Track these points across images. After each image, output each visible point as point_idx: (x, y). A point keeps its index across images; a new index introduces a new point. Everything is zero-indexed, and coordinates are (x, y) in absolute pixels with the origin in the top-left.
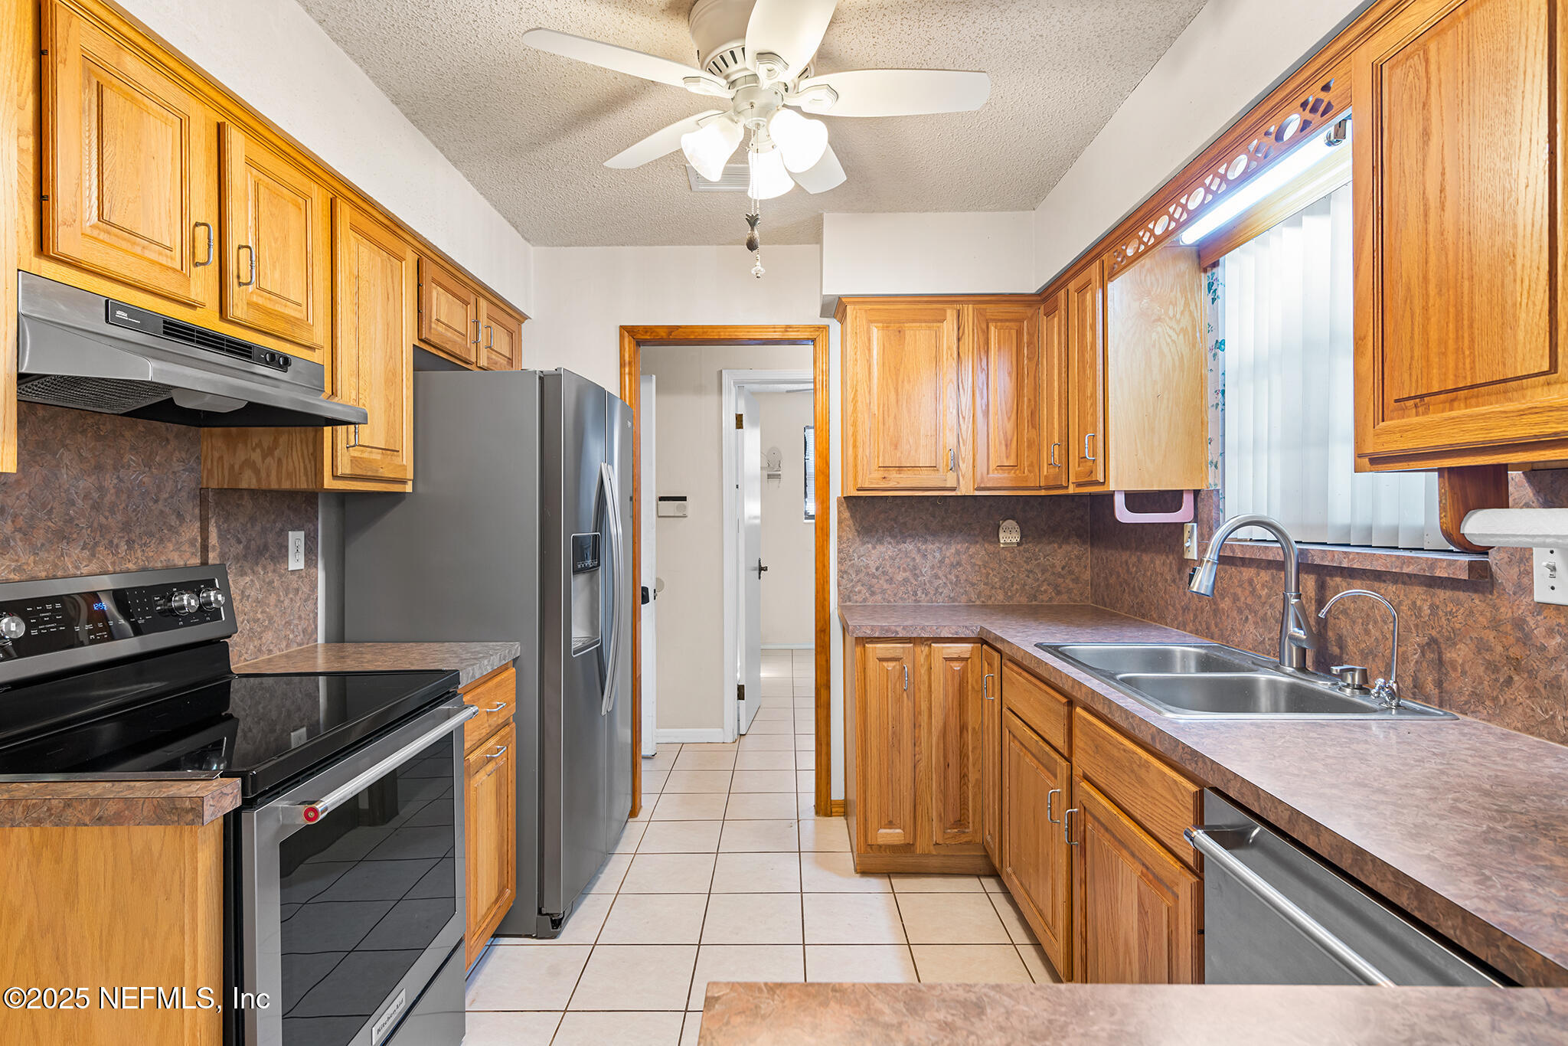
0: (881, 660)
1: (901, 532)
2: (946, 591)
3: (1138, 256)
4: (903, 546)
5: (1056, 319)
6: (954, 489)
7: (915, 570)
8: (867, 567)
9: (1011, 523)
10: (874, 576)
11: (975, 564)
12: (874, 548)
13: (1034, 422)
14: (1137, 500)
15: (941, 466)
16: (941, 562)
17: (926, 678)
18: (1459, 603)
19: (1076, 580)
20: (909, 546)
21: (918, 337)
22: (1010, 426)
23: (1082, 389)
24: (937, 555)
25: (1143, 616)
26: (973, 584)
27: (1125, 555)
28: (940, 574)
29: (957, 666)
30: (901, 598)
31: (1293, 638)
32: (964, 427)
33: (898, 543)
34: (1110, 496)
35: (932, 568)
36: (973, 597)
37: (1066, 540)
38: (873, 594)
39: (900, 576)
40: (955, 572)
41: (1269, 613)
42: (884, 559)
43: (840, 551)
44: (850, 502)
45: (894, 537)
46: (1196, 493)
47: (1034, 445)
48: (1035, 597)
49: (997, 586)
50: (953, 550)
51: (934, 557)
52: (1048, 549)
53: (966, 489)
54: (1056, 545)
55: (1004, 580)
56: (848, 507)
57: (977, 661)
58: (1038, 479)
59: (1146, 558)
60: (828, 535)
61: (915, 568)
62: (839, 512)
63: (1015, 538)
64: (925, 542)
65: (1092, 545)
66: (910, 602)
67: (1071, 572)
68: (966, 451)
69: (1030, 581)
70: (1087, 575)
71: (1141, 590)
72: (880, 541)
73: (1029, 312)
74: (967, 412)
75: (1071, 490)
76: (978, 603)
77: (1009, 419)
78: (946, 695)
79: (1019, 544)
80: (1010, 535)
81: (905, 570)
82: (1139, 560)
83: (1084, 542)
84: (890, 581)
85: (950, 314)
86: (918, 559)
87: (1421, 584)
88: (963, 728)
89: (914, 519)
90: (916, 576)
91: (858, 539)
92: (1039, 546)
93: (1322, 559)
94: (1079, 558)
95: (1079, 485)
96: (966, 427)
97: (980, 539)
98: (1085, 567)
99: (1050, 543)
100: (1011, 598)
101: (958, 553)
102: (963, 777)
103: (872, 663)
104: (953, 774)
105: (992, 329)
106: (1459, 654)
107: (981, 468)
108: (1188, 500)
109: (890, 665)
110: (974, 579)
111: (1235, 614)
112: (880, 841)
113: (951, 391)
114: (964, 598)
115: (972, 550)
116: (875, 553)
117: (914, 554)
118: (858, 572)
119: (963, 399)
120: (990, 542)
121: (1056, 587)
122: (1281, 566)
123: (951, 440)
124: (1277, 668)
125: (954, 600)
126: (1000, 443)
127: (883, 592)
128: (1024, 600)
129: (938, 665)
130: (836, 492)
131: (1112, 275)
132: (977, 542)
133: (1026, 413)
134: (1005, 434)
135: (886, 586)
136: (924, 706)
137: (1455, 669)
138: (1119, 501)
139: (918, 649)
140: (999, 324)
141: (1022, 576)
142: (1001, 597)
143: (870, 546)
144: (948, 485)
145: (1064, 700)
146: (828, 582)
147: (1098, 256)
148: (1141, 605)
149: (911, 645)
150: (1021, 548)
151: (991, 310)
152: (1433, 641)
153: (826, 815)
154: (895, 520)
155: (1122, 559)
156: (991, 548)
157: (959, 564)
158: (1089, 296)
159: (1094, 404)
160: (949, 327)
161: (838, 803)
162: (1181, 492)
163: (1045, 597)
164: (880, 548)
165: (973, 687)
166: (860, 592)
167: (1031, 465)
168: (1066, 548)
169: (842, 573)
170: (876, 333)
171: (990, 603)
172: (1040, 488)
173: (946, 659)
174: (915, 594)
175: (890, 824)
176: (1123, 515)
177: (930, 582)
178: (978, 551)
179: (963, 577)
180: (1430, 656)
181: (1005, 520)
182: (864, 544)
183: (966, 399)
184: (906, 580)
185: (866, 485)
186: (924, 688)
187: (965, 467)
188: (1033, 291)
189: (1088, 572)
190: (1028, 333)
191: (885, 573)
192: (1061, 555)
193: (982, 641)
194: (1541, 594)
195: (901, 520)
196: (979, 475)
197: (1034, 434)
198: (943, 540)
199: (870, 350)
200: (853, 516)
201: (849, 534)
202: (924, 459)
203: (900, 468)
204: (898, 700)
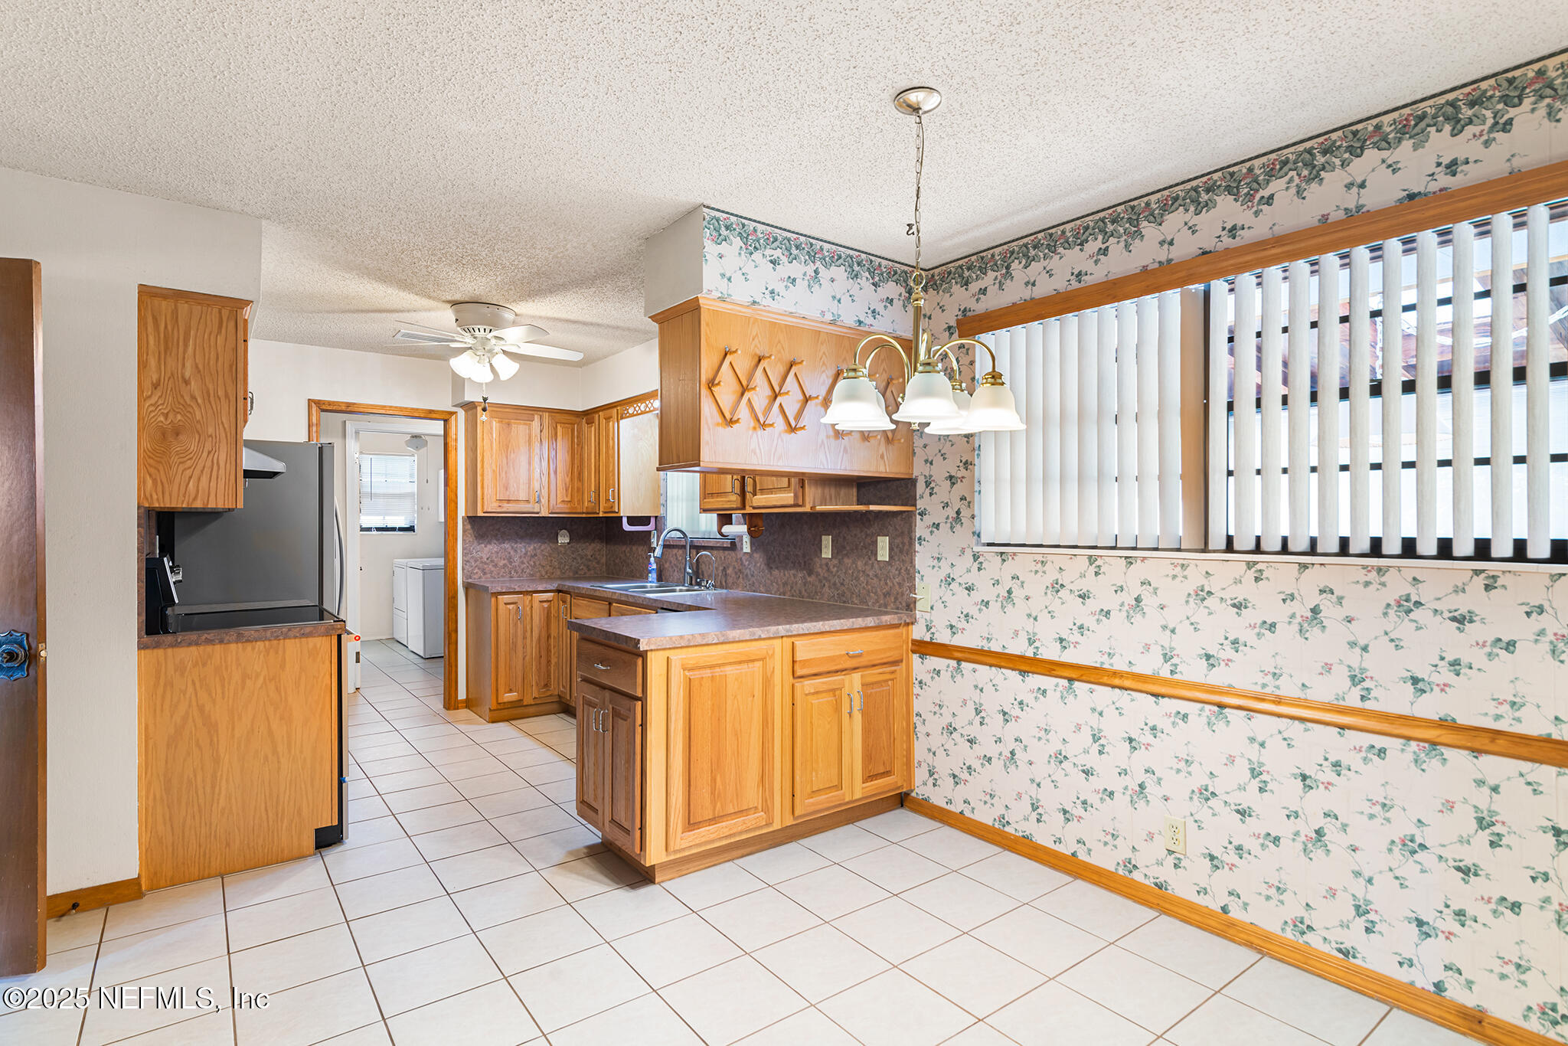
0: (506, 604)
1: (502, 537)
2: (528, 571)
3: (633, 415)
4: (503, 545)
5: (593, 429)
6: (538, 513)
7: (510, 559)
8: (482, 558)
9: (564, 531)
10: (485, 563)
11: (544, 555)
12: (486, 546)
13: (580, 478)
14: (632, 520)
15: (532, 500)
16: (526, 554)
17: (529, 612)
19: (598, 563)
20: (507, 545)
21: (520, 430)
22: (568, 480)
23: (607, 467)
24: (523, 550)
26: (543, 566)
27: (624, 548)
28: (525, 561)
29: (546, 605)
31: (688, 573)
32: (543, 479)
33: (500, 543)
34: (621, 518)
35: (520, 557)
36: (543, 573)
37: (593, 541)
38: (485, 574)
39: (502, 563)
40: (533, 559)
42: (492, 553)
43: (464, 549)
44: (472, 520)
45: (497, 540)
46: (656, 517)
47: (581, 491)
48: (577, 573)
49: (557, 566)
50: (532, 547)
51: (521, 551)
52: (584, 545)
53: (544, 513)
54: (587, 544)
55: (560, 563)
56: (470, 522)
57: (556, 601)
58: (584, 507)
59: (634, 548)
60: (456, 539)
61: (510, 557)
62: (464, 525)
63: (567, 540)
64: (516, 542)
65: (606, 543)
66: (507, 578)
67: (596, 558)
68: (545, 492)
69: (574, 563)
70: (604, 560)
72: (489, 542)
73: (578, 420)
74: (545, 472)
75: (601, 515)
76: (546, 577)
77: (567, 476)
78: (540, 620)
79: (568, 543)
80: (563, 539)
81: (504, 559)
82: (631, 549)
83: (602, 542)
84: (496, 566)
85: (537, 418)
86: (512, 552)
87: (716, 549)
88: (549, 637)
89: (510, 529)
90: (511, 563)
91: (475, 542)
92: (580, 544)
93: (695, 543)
94: (599, 550)
95: (605, 513)
96: (545, 479)
97: (547, 541)
98: (603, 555)
99: (584, 543)
100: (564, 573)
101: (535, 549)
102: (549, 662)
103: (501, 606)
104: (544, 661)
105: (559, 427)
107: (553, 502)
108: (653, 520)
109: (511, 607)
110: (544, 563)
112: (506, 700)
113: (536, 459)
114: (538, 575)
115: (543, 547)
116: (486, 550)
117: (510, 550)
118: (476, 561)
119: (543, 464)
120: (553, 543)
121: (588, 567)
122: (684, 547)
123: (536, 486)
124: (683, 586)
125: (532, 575)
126: (563, 489)
127: (491, 572)
128: (571, 574)
129: (536, 605)
130: (462, 512)
131: (622, 418)
132: (546, 543)
133: (576, 473)
134: (565, 484)
135: (493, 569)
136: (528, 628)
138: (625, 520)
139: (525, 597)
140: (562, 425)
141: (570, 561)
142: (559, 573)
143: (483, 545)
144: (535, 511)
146: (457, 567)
147: (615, 407)
148: (632, 571)
149: (522, 595)
150: (570, 546)
151: (558, 417)
153: (455, 709)
154: (499, 530)
155: (622, 550)
156: (553, 546)
157: (535, 555)
158: (611, 423)
159: (614, 475)
160: (536, 424)
161: (462, 701)
162: (649, 517)
163: (582, 572)
164: (489, 547)
166: (478, 573)
167: (579, 501)
168: (593, 545)
169: (465, 562)
170: (495, 424)
171: (553, 576)
172: (583, 513)
173: (541, 602)
174: (510, 573)
175: (511, 691)
176: (626, 527)
177: (519, 566)
178: (546, 548)
179: (537, 563)
181: (561, 530)
182: (479, 544)
183: (545, 464)
184: (505, 565)
185: (490, 510)
186: (528, 618)
187: (544, 501)
188: (580, 411)
189: (604, 558)
190: (576, 431)
191: (492, 561)
192: (590, 549)
193: (559, 591)
194: (745, 550)
195: (502, 530)
196: (551, 505)
197: (580, 484)
198: (527, 541)
199: (492, 434)
200: (473, 528)
201: (470, 538)
202: (523, 496)
203: (509, 501)
204: (516, 625)
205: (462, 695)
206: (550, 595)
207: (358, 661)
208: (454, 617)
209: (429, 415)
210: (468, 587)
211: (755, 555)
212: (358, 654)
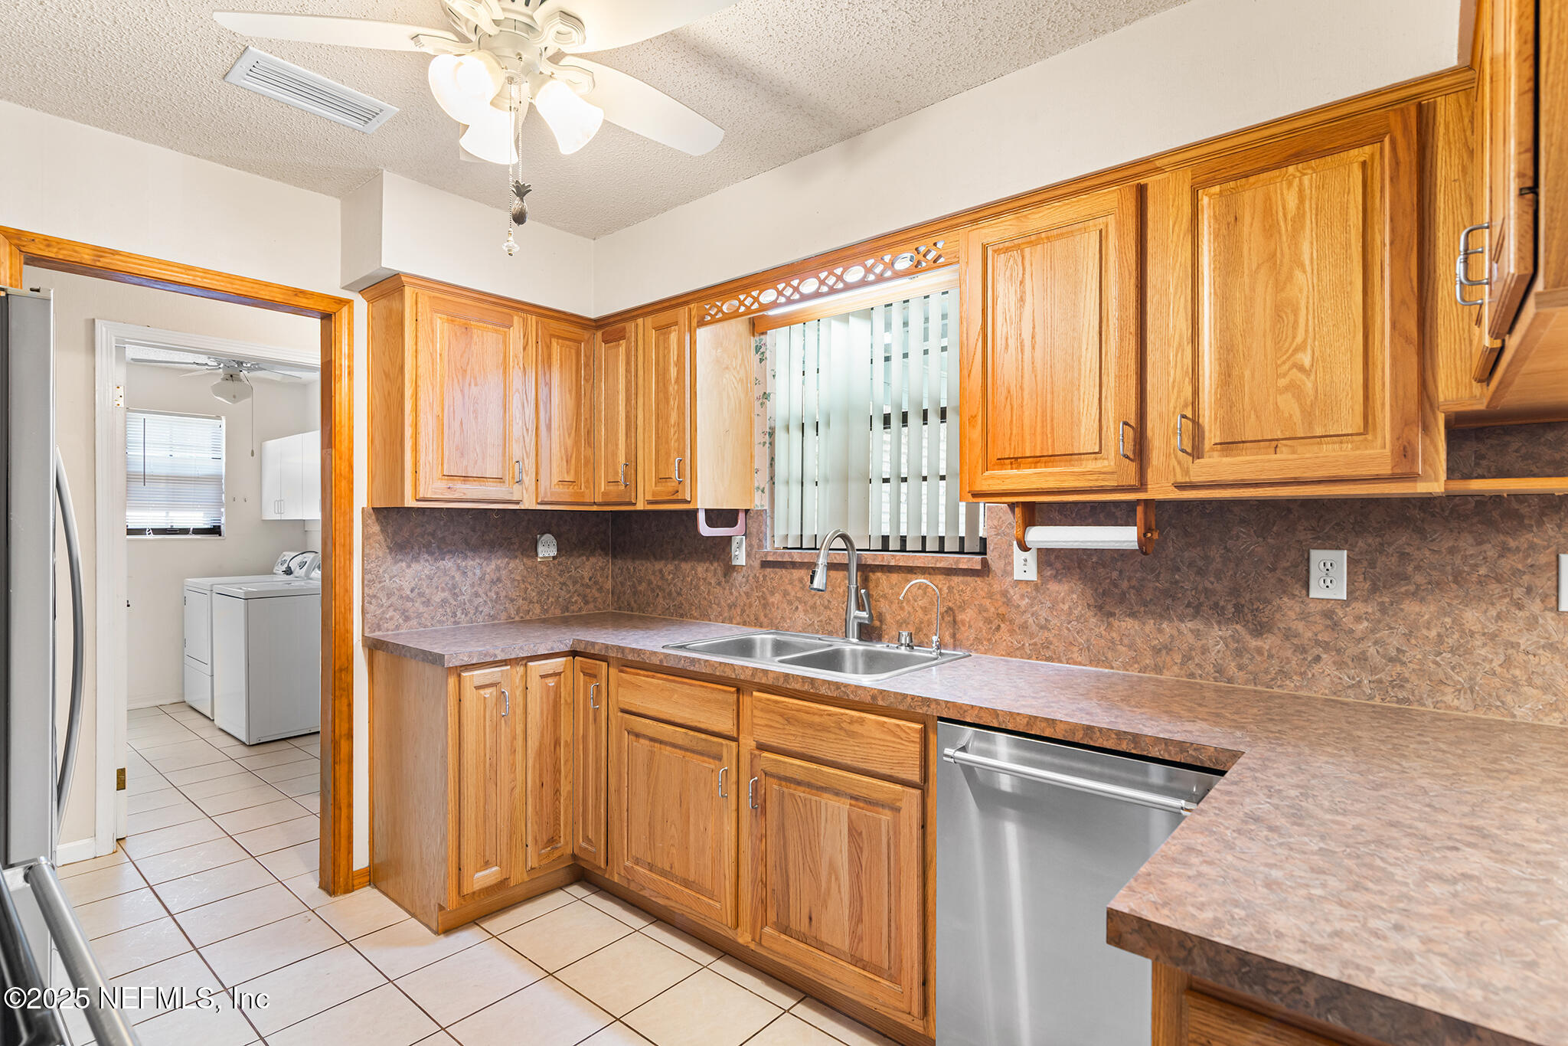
0: (478, 688)
1: (439, 548)
2: (486, 610)
3: (727, 317)
4: (441, 564)
5: (622, 350)
6: (518, 503)
7: (454, 590)
8: (400, 589)
9: (548, 537)
10: (408, 599)
11: (514, 580)
12: (409, 566)
13: (590, 442)
15: (507, 479)
16: (482, 579)
17: (521, 700)
18: (967, 584)
19: (600, 590)
20: (448, 563)
21: (486, 341)
22: (570, 442)
24: (478, 572)
25: (682, 616)
26: (512, 600)
27: (658, 565)
28: (481, 591)
29: (551, 682)
30: (440, 622)
32: (527, 440)
33: (436, 560)
34: (696, 511)
35: (473, 585)
36: (513, 612)
37: (592, 553)
38: (407, 619)
39: (437, 598)
40: (495, 589)
41: (818, 602)
42: (420, 579)
43: (365, 573)
45: (431, 554)
47: (591, 464)
48: (567, 609)
49: (535, 600)
50: (493, 566)
51: (474, 574)
52: (578, 561)
53: (529, 504)
54: (584, 558)
55: (540, 593)
56: (377, 519)
57: (569, 673)
58: (598, 493)
60: (351, 553)
61: (454, 587)
62: (365, 525)
63: (553, 552)
64: (465, 558)
65: (614, 557)
66: (449, 625)
67: (596, 583)
68: (530, 464)
69: (563, 593)
70: (609, 585)
71: (679, 594)
72: (416, 559)
73: (586, 335)
74: (531, 426)
75: (640, 506)
76: (517, 619)
77: (569, 435)
78: (541, 712)
79: (554, 558)
80: (547, 549)
81: (443, 590)
83: (607, 554)
84: (427, 603)
85: (517, 321)
86: (458, 576)
87: (942, 574)
88: (557, 743)
89: (454, 534)
90: (455, 596)
91: (389, 558)
92: (571, 559)
93: (874, 560)
94: (602, 569)
95: (650, 502)
96: (530, 440)
97: (518, 554)
98: (607, 577)
99: (579, 556)
100: (547, 611)
101: (498, 569)
102: (557, 791)
103: (469, 694)
104: (548, 791)
105: (554, 345)
106: (967, 616)
107: (544, 482)
108: (744, 518)
109: (487, 693)
110: (513, 594)
111: (785, 605)
112: (477, 887)
113: (515, 399)
114: (503, 616)
115: (512, 565)
116: (410, 572)
117: (453, 572)
118: (389, 596)
119: (527, 410)
120: (528, 556)
121: (584, 596)
123: (516, 451)
125: (493, 617)
126: (562, 458)
127: (419, 616)
128: (558, 612)
129: (534, 683)
130: (361, 499)
131: (702, 323)
132: (516, 557)
133: (583, 432)
134: (566, 451)
135: (422, 609)
137: (964, 625)
138: (701, 516)
139: (515, 671)
140: (560, 341)
141: (556, 589)
142: (538, 611)
143: (404, 564)
144: (514, 498)
145: (733, 689)
146: (351, 610)
147: (687, 303)
149: (509, 667)
150: (556, 562)
151: (554, 325)
152: (950, 609)
153: (347, 891)
154: (433, 535)
155: (654, 568)
156: (529, 562)
157: (499, 580)
158: (673, 337)
160: (515, 334)
161: (362, 875)
162: (737, 511)
163: (575, 608)
164: (416, 566)
165: (566, 701)
166: (391, 618)
167: (587, 481)
168: (593, 560)
169: (368, 598)
170: (441, 324)
171: (528, 618)
172: (595, 503)
173: (542, 677)
174: (454, 615)
175: (487, 864)
176: (705, 530)
177: (470, 601)
178: (518, 566)
179: (503, 594)
180: (948, 619)
181: (543, 534)
182: (396, 562)
183: (530, 410)
184: (444, 601)
185: (429, 496)
186: (520, 712)
187: (529, 480)
188: (592, 316)
189: (610, 582)
190: (585, 355)
191: (421, 594)
192: (589, 567)
193: (574, 653)
194: (1018, 575)
195: (439, 534)
196: (542, 490)
197: (589, 452)
198: (484, 555)
199: (433, 342)
200: (383, 531)
201: (379, 550)
202: (492, 470)
203: (466, 478)
204: (496, 728)
205: (361, 859)
206: (557, 663)
207: (121, 785)
208: (345, 708)
209: (292, 302)
210: (374, 647)
211: (1053, 587)
212: (121, 773)
